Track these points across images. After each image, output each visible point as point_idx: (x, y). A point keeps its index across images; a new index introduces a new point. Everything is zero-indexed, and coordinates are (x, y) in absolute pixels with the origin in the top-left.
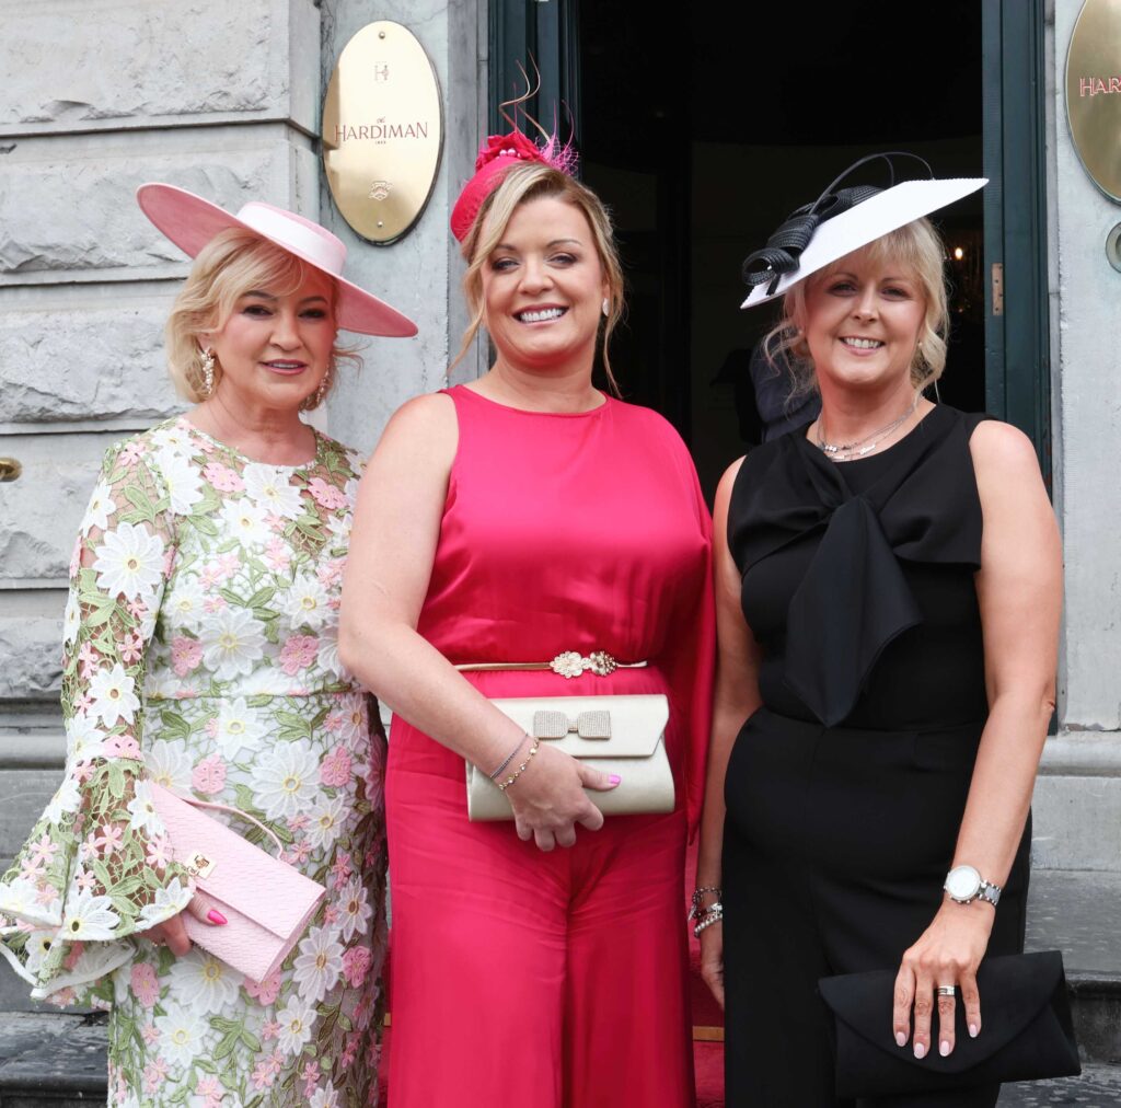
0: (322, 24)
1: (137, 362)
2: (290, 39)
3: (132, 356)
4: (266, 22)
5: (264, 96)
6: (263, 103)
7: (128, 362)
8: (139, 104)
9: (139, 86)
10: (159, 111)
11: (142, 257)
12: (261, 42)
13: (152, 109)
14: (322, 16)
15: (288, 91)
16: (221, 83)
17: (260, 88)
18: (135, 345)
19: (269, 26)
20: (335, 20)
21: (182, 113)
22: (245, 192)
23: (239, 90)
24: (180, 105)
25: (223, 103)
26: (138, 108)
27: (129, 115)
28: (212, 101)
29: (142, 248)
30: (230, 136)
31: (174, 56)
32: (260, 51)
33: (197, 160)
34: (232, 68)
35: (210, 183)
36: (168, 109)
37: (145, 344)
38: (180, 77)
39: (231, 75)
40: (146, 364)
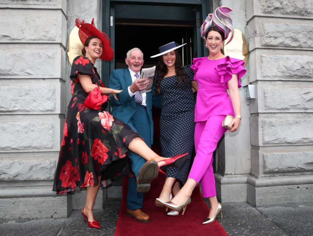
0: (67, 24)
1: (21, 98)
2: (62, 25)
3: (20, 97)
4: (56, 21)
5: (55, 37)
6: (55, 39)
7: (19, 98)
8: (23, 37)
9: (23, 33)
10: (28, 39)
11: (23, 73)
12: (55, 25)
13: (26, 39)
14: (68, 22)
15: (61, 37)
16: (45, 34)
17: (54, 35)
18: (21, 94)
19: (57, 21)
20: (70, 23)
21: (34, 40)
22: (50, 59)
23: (50, 35)
24: (34, 38)
25: (45, 38)
26: (23, 38)
27: (20, 40)
28: (42, 38)
29: (23, 71)
30: (46, 46)
31: (33, 27)
32: (54, 27)
33: (38, 51)
34: (47, 30)
35: (41, 56)
36: (31, 39)
37: (24, 94)
38: (34, 32)
39: (47, 32)
40: (24, 99)
